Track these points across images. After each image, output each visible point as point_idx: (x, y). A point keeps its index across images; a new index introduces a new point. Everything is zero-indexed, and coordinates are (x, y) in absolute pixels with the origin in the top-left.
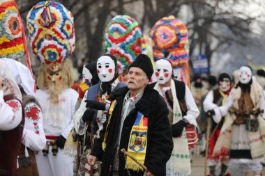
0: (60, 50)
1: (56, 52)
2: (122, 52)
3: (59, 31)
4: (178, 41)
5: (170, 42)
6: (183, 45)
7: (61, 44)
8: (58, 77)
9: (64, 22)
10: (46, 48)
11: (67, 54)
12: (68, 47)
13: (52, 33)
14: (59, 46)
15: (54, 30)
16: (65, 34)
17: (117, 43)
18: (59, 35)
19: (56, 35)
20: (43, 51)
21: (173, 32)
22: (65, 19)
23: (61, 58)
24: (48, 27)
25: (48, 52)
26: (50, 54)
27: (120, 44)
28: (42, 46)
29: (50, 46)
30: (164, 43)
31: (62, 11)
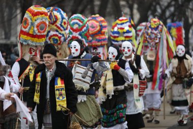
0: (60, 38)
1: (58, 39)
2: (80, 37)
3: (60, 26)
4: (101, 30)
5: (95, 31)
6: (104, 32)
7: (60, 34)
8: (59, 53)
9: (62, 20)
10: (51, 36)
11: (64, 39)
12: (65, 35)
13: (55, 28)
14: (59, 35)
15: (56, 26)
16: (63, 27)
17: (76, 32)
18: (59, 28)
19: (57, 29)
20: (50, 39)
21: (98, 24)
22: (63, 18)
23: (61, 42)
24: (53, 24)
25: (53, 39)
26: (54, 40)
27: (78, 33)
28: (49, 35)
29: (54, 35)
30: (92, 31)
31: (61, 14)
